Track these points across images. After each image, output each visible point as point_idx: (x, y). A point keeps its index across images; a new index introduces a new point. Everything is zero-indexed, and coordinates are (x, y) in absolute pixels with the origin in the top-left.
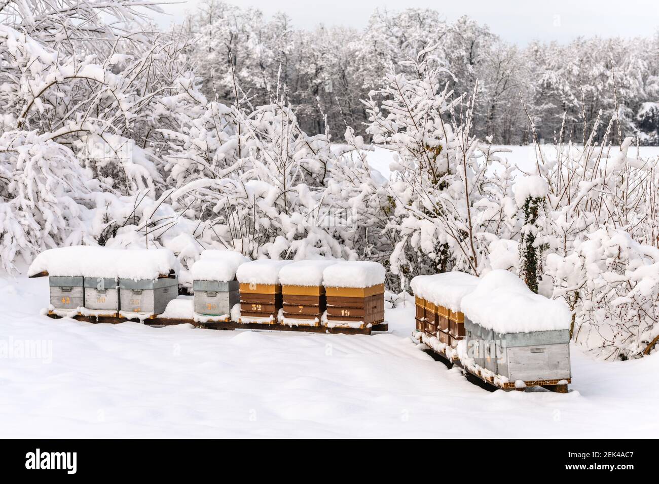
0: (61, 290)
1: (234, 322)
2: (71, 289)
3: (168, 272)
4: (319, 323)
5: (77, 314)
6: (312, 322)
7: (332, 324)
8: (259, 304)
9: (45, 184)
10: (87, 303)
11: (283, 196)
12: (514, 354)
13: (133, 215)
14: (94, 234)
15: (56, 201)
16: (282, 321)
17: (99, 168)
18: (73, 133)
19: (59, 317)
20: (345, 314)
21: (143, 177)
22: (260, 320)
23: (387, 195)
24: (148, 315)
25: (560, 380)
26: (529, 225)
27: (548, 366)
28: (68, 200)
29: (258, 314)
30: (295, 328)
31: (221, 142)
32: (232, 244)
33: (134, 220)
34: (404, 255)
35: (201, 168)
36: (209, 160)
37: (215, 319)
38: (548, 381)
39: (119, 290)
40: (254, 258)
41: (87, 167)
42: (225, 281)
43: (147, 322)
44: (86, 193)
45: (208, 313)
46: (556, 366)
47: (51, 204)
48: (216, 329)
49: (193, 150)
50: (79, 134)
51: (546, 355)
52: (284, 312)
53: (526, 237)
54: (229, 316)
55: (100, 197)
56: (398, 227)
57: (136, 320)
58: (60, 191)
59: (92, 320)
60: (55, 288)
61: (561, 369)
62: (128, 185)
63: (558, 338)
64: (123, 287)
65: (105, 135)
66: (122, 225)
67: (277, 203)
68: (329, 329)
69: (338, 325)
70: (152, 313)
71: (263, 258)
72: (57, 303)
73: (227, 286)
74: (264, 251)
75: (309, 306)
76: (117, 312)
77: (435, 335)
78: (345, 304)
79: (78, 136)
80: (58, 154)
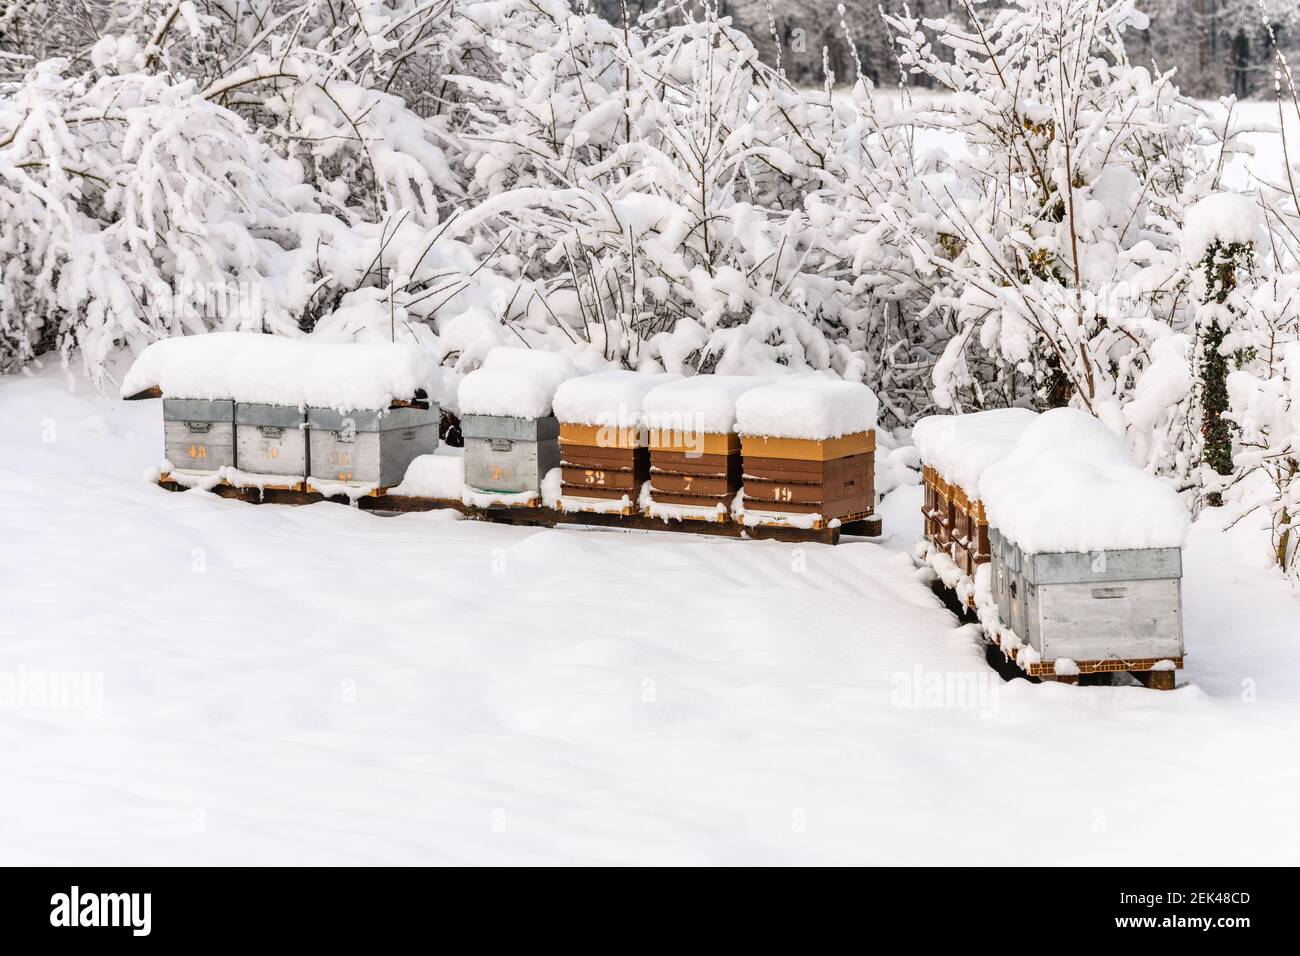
0: (187, 429)
1: (547, 508)
2: (209, 426)
3: (413, 395)
4: (727, 515)
5: (219, 482)
6: (712, 513)
7: (752, 518)
8: (599, 470)
9: (181, 195)
10: (241, 459)
11: (700, 230)
12: (1054, 599)
13: (377, 265)
14: (290, 306)
15: (204, 231)
16: (648, 508)
17: (318, 161)
18: (265, 82)
19: (182, 488)
20: (781, 496)
21: (412, 180)
22: (601, 506)
23: (936, 231)
24: (368, 488)
25: (1157, 660)
26: (1213, 304)
27: (1132, 629)
28: (234, 230)
29: (599, 492)
30: (675, 525)
31: (589, 104)
32: (586, 334)
33: (378, 277)
34: (965, 367)
35: (538, 162)
36: (556, 146)
37: (508, 500)
38: (1132, 662)
39: (307, 431)
40: (633, 366)
41: (290, 157)
42: (529, 418)
43: (365, 503)
44: (282, 215)
45: (493, 487)
46: (1150, 629)
47: (194, 237)
48: (510, 522)
49: (523, 123)
50: (279, 84)
51: (1126, 603)
52: (652, 489)
53: (1203, 331)
54: (537, 495)
55: (311, 224)
56: (955, 303)
57: (342, 499)
58: (215, 210)
59: (251, 495)
60: (175, 424)
61: (1161, 636)
62: (379, 199)
63: (1155, 567)
64: (316, 425)
65: (332, 87)
66: (353, 286)
67: (688, 244)
68: (747, 528)
69: (766, 521)
70: (376, 485)
71: (648, 367)
72: (179, 456)
73: (535, 427)
74: (654, 351)
75: (708, 478)
76: (302, 479)
77: (948, 550)
78: (782, 475)
79: (276, 88)
80: (213, 127)
